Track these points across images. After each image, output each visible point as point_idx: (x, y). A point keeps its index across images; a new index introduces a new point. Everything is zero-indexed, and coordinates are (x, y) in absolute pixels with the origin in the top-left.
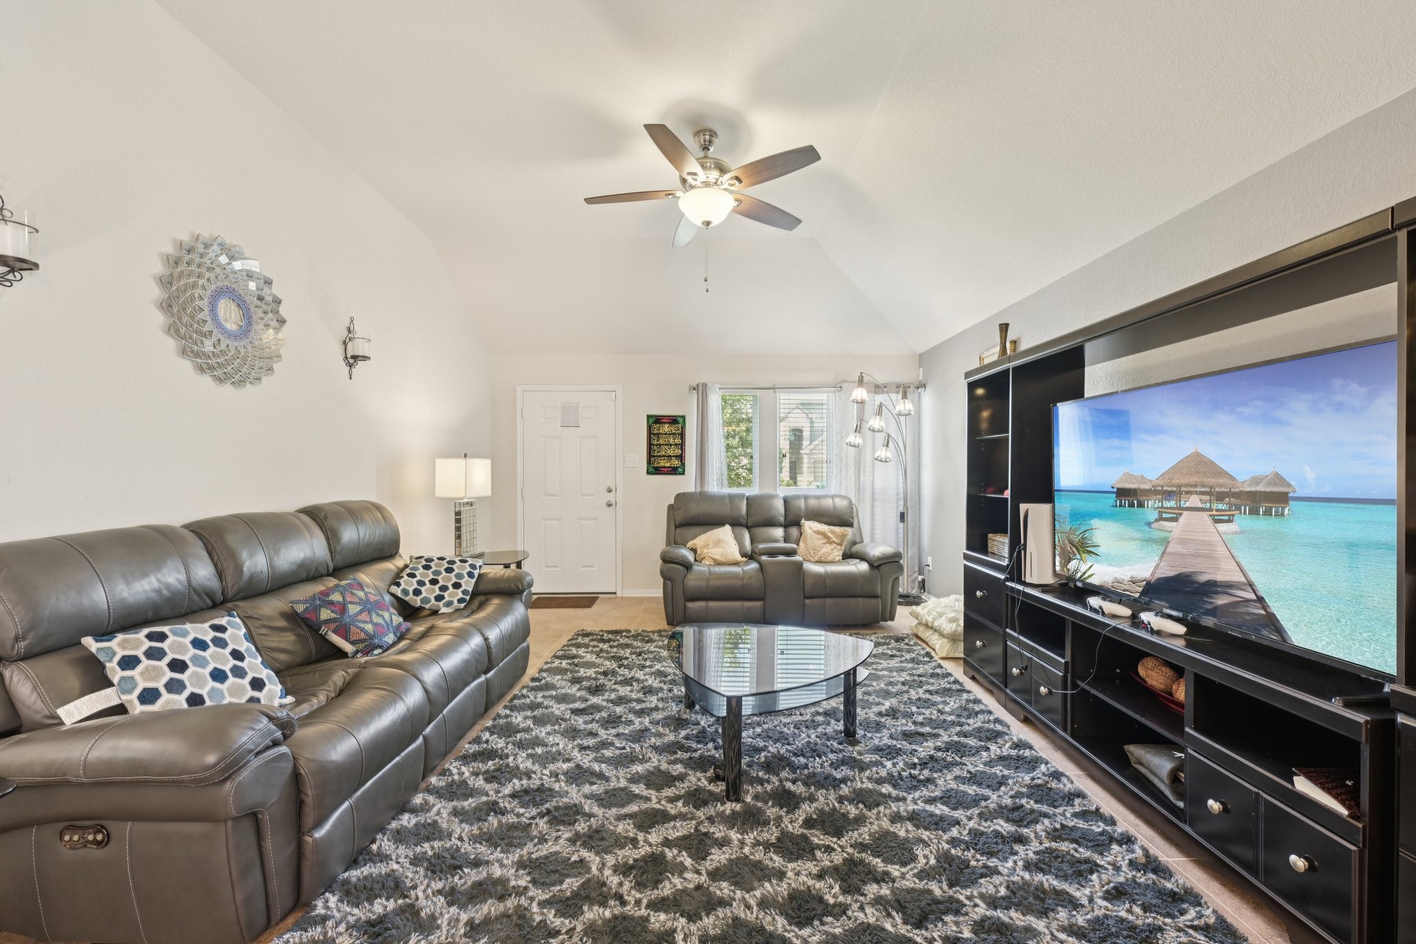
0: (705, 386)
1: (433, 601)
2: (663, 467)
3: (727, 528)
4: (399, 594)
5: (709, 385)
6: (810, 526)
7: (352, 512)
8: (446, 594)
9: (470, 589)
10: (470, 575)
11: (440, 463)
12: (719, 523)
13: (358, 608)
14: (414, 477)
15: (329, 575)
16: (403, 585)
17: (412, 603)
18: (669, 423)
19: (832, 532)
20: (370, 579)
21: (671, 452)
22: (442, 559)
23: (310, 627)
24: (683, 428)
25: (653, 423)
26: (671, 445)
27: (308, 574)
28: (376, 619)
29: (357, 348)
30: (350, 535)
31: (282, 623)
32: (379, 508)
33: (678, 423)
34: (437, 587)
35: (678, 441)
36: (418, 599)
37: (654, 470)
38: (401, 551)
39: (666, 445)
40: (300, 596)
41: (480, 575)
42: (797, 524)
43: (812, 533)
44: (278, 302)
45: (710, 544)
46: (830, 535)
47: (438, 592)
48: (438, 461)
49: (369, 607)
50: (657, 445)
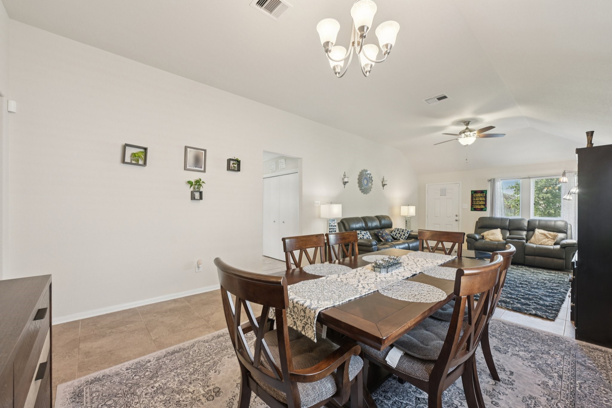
0: (494, 179)
1: (399, 237)
2: (477, 208)
3: (499, 230)
4: (392, 235)
5: (496, 179)
6: (538, 231)
7: (384, 217)
8: (402, 236)
9: (407, 236)
10: (407, 233)
11: (402, 207)
12: (495, 227)
13: (385, 234)
14: (396, 211)
15: (380, 229)
16: (393, 233)
17: (395, 237)
18: (480, 193)
19: (549, 234)
20: (387, 231)
21: (481, 203)
22: (401, 229)
23: (377, 236)
24: (486, 194)
25: (474, 193)
26: (481, 201)
27: (376, 228)
28: (388, 237)
29: (384, 183)
30: (383, 222)
31: (373, 235)
32: (388, 217)
33: (484, 193)
34: (400, 235)
35: (484, 199)
36: (396, 237)
37: (474, 209)
38: (393, 227)
39: (479, 200)
40: (376, 231)
41: (410, 234)
42: (533, 230)
43: (539, 234)
44: (372, 177)
45: (489, 234)
46: (548, 235)
47: (400, 236)
48: (401, 207)
49: (387, 234)
50: (475, 201)
